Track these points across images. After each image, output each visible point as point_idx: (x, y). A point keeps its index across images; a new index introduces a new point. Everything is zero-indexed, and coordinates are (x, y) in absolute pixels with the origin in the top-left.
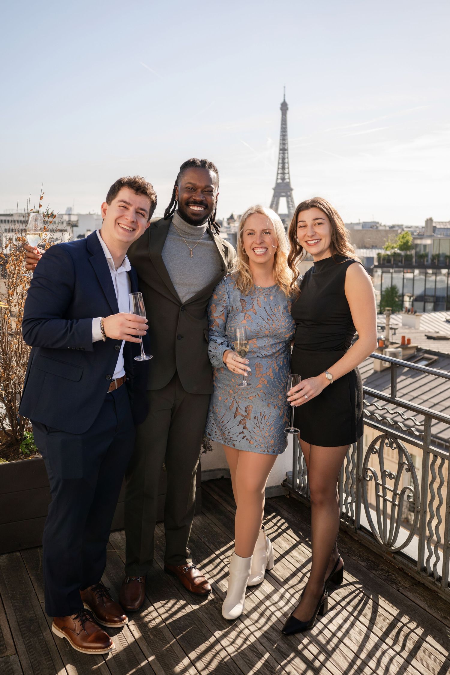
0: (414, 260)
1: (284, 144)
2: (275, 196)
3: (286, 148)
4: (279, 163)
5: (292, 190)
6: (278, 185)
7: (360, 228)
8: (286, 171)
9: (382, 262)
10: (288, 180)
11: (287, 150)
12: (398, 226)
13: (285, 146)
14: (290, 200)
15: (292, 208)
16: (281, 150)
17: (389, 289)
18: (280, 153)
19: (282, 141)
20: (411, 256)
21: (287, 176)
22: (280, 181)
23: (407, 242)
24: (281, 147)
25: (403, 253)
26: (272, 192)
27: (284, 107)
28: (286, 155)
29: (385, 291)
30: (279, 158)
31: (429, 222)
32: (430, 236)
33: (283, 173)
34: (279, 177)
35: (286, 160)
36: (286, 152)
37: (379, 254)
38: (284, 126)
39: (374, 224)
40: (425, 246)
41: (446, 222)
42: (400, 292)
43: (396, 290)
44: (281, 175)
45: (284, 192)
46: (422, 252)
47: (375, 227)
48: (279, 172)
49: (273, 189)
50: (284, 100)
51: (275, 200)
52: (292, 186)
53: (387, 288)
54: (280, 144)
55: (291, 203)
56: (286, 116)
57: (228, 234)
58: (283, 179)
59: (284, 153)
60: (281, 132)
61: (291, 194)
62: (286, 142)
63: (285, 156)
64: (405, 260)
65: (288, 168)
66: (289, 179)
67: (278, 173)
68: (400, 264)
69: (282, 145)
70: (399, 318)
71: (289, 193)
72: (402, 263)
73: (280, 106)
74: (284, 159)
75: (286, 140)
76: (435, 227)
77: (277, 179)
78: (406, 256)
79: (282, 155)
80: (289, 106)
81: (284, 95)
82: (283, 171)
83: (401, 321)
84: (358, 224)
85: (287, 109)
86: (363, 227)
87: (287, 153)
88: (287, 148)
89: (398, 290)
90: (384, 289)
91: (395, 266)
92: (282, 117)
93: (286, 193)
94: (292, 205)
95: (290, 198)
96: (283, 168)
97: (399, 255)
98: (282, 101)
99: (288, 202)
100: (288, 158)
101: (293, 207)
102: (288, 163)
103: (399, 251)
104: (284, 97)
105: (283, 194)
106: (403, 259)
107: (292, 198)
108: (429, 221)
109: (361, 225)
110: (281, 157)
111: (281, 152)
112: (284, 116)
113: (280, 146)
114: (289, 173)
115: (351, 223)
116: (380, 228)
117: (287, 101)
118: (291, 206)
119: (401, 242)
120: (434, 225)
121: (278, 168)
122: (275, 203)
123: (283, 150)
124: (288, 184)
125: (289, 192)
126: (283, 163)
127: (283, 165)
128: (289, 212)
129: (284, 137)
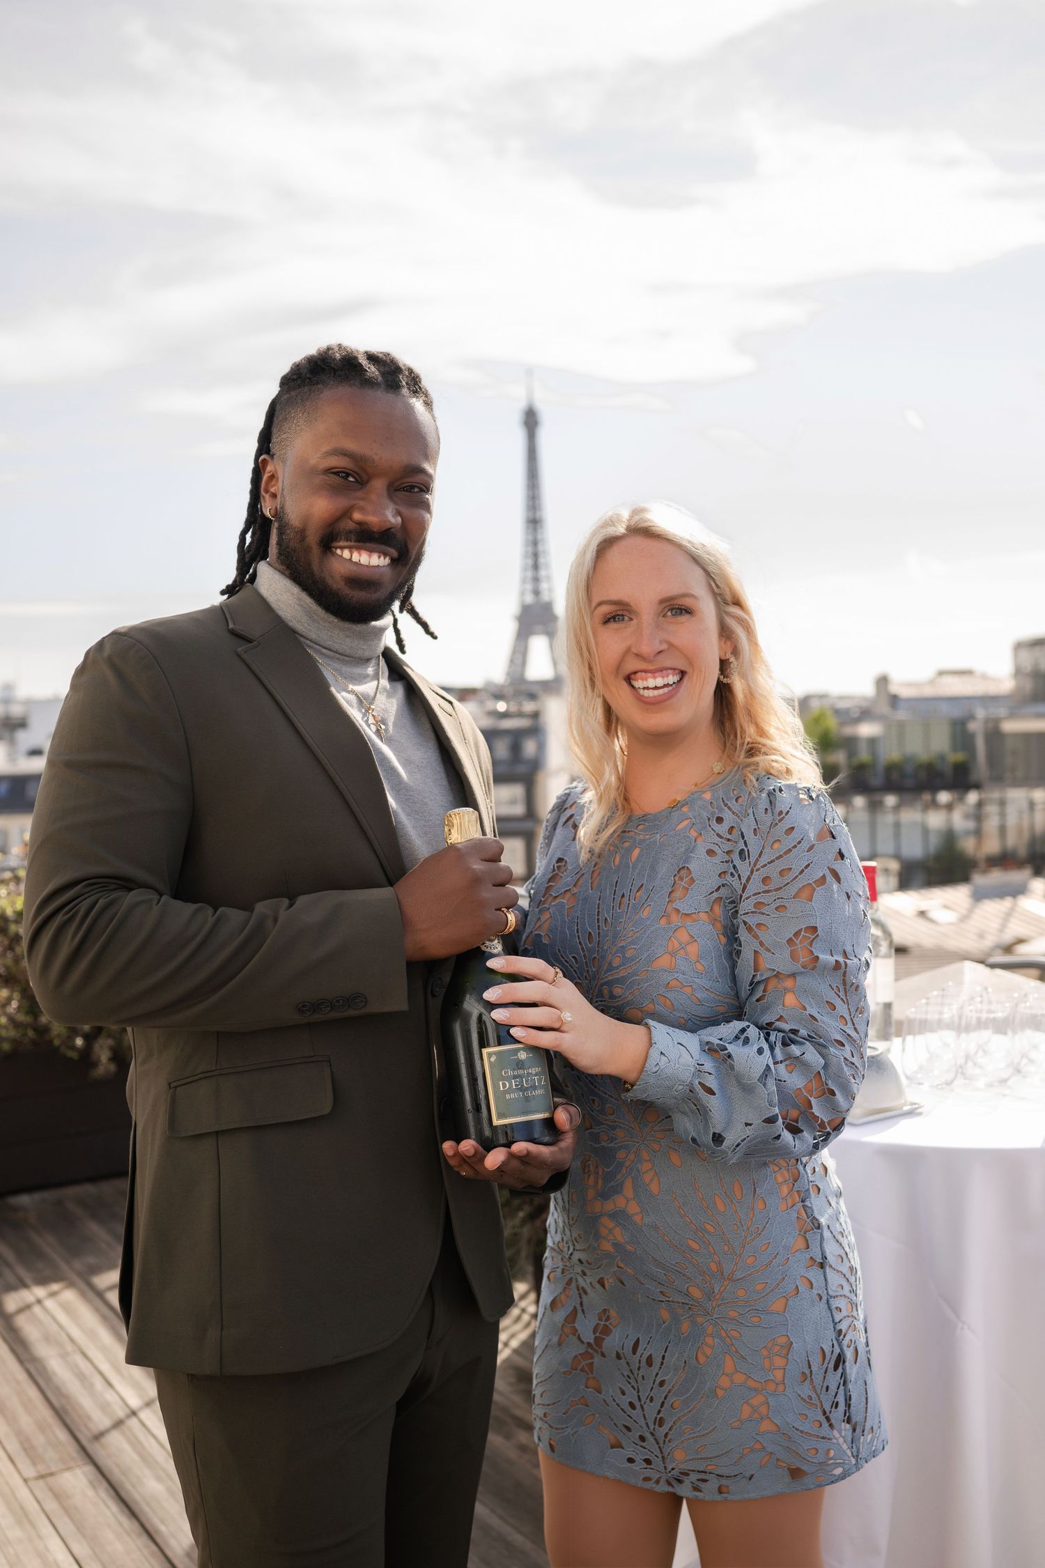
0: (844, 774)
1: (535, 508)
2: (518, 634)
3: (540, 516)
6: (525, 608)
8: (543, 573)
10: (546, 597)
11: (542, 522)
13: (537, 512)
16: (527, 522)
18: (525, 531)
19: (531, 500)
20: (835, 768)
21: (544, 586)
22: (529, 599)
23: (824, 732)
24: (529, 516)
26: (513, 624)
27: (531, 420)
28: (542, 534)
30: (525, 545)
31: (882, 683)
32: (880, 718)
33: (536, 580)
34: (527, 589)
35: (540, 548)
36: (541, 526)
40: (872, 741)
41: (922, 683)
44: (533, 584)
45: (539, 625)
46: (864, 756)
48: (529, 575)
49: (515, 618)
50: (530, 402)
51: (521, 643)
54: (526, 508)
56: (535, 440)
58: (537, 593)
59: (535, 531)
62: (539, 504)
63: (538, 537)
66: (550, 590)
67: (524, 579)
69: (530, 510)
71: (552, 626)
73: (520, 417)
74: (535, 543)
75: (538, 498)
76: (895, 696)
77: (523, 593)
79: (531, 534)
81: (530, 389)
82: (536, 574)
85: (537, 424)
87: (544, 529)
88: (544, 517)
92: (527, 442)
93: (546, 625)
95: (555, 637)
96: (536, 567)
99: (551, 648)
100: (544, 539)
104: (530, 397)
105: (539, 628)
108: (883, 681)
110: (528, 540)
111: (529, 527)
112: (531, 440)
113: (526, 513)
114: (549, 578)
117: (537, 406)
118: (558, 656)
120: (894, 689)
122: (519, 652)
123: (534, 522)
124: (549, 605)
125: (553, 623)
126: (536, 555)
127: (536, 558)
128: (556, 672)
129: (536, 492)
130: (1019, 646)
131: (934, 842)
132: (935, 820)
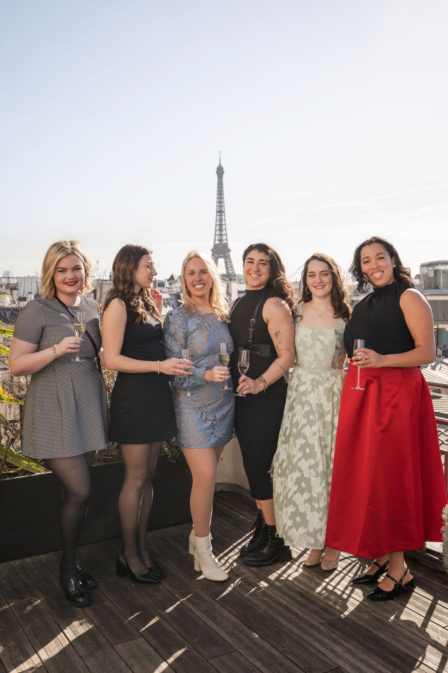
1: (221, 206)
3: (223, 210)
4: (216, 225)
5: (230, 251)
6: (215, 246)
8: (224, 233)
10: (226, 242)
11: (224, 212)
13: (222, 208)
14: (228, 261)
15: (230, 269)
16: (217, 212)
18: (217, 215)
19: (218, 203)
21: (224, 238)
22: (217, 242)
24: (218, 210)
27: (220, 171)
28: (223, 217)
30: (216, 220)
33: (221, 235)
34: (217, 239)
35: (223, 223)
36: (223, 214)
38: (220, 189)
44: (219, 237)
45: (221, 253)
48: (217, 234)
49: (211, 250)
50: (220, 164)
52: (230, 246)
54: (217, 206)
55: (229, 264)
56: (222, 180)
58: (221, 240)
59: (221, 216)
60: (218, 195)
62: (223, 205)
65: (225, 230)
66: (227, 240)
67: (215, 235)
71: (227, 254)
73: (216, 170)
74: (221, 220)
75: (223, 203)
77: (215, 240)
79: (219, 217)
81: (220, 159)
82: (221, 233)
85: (223, 173)
87: (224, 215)
88: (224, 210)
92: (218, 180)
93: (224, 254)
95: (228, 258)
96: (221, 230)
98: (218, 165)
99: (226, 263)
100: (225, 220)
101: (231, 267)
102: (225, 225)
104: (220, 161)
105: (221, 255)
107: (230, 259)
110: (218, 219)
112: (220, 180)
113: (217, 208)
114: (226, 235)
117: (222, 165)
118: (229, 266)
121: (216, 230)
123: (220, 212)
124: (226, 245)
125: (227, 253)
126: (221, 225)
127: (220, 226)
128: (227, 272)
129: (220, 200)
130: (423, 266)
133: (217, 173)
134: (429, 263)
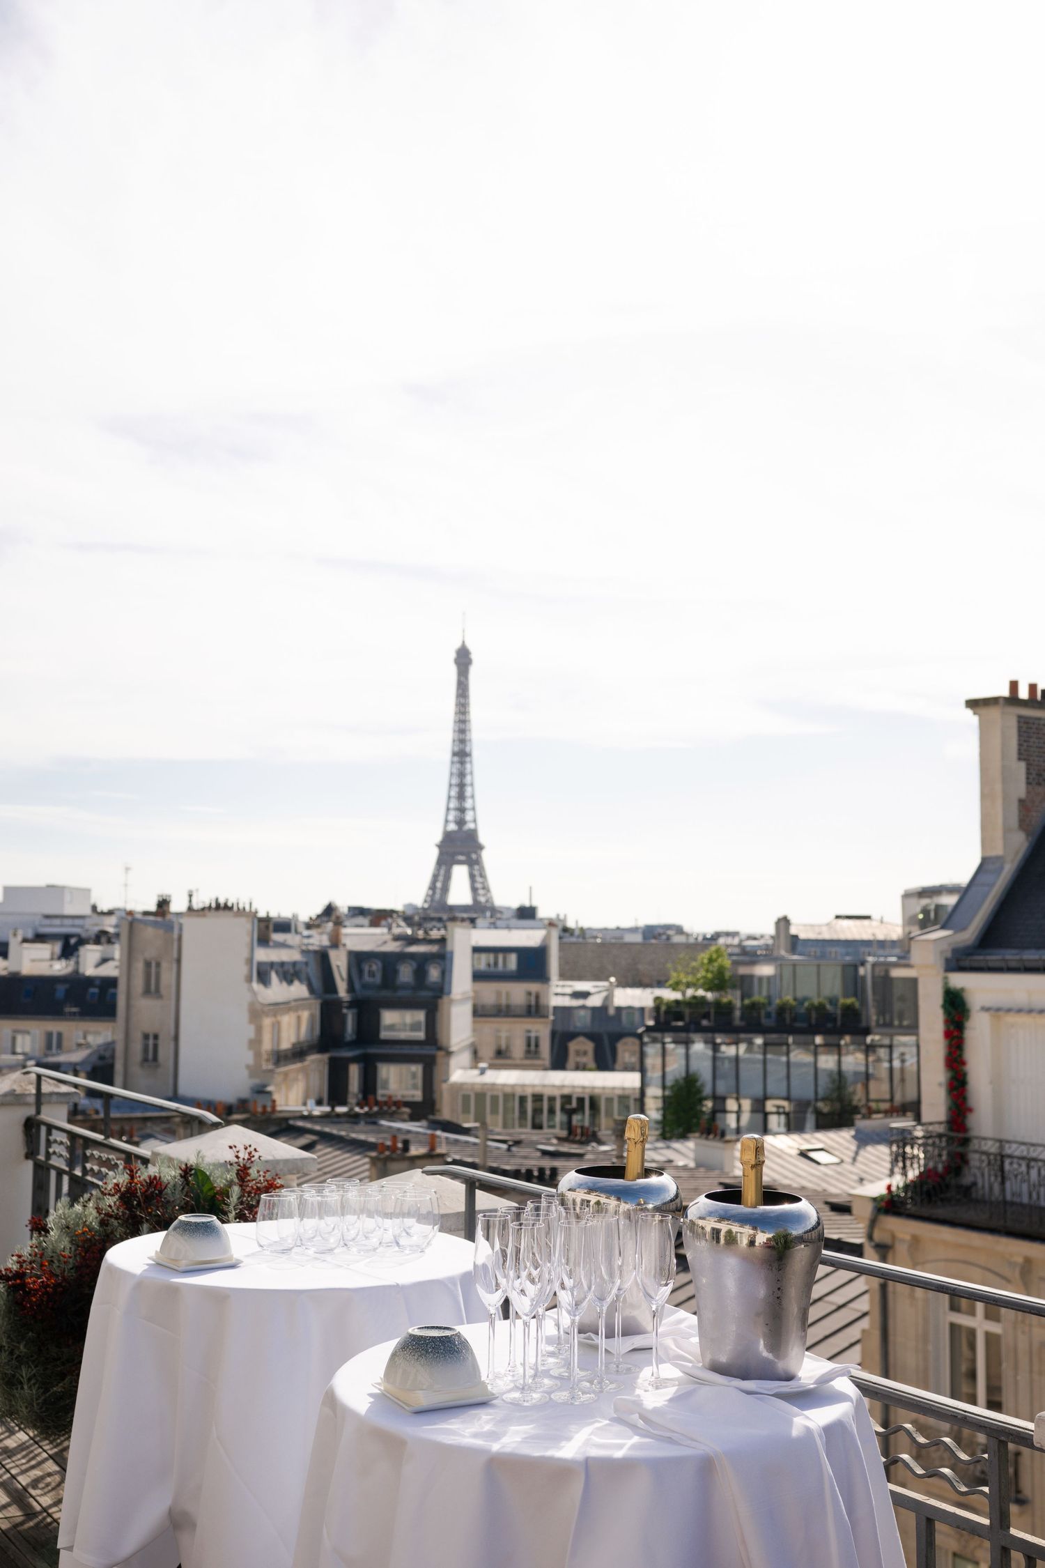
0: (737, 1013)
1: (463, 741)
2: (440, 863)
3: (468, 749)
4: (451, 785)
5: (481, 848)
6: (447, 835)
7: (638, 938)
8: (468, 804)
9: (662, 1019)
10: (471, 826)
11: (469, 755)
12: (728, 934)
13: (465, 746)
14: (476, 873)
15: (481, 892)
16: (454, 754)
17: (682, 1082)
18: (453, 763)
19: (457, 734)
20: (730, 1007)
21: (469, 816)
22: (452, 827)
23: (721, 971)
24: (456, 749)
25: (710, 996)
26: (435, 853)
27: (463, 659)
28: (468, 766)
29: (672, 1087)
30: (452, 774)
31: (782, 924)
32: (778, 960)
33: (462, 810)
34: (451, 817)
35: (468, 779)
36: (468, 759)
37: (658, 1000)
38: (462, 701)
39: (661, 931)
40: (762, 980)
41: (820, 926)
42: (707, 1090)
43: (698, 1084)
44: (457, 813)
45: (462, 854)
46: (759, 997)
47: (664, 937)
48: (452, 805)
49: (437, 845)
50: (464, 642)
51: (442, 872)
52: (483, 838)
53: (677, 1081)
54: (454, 741)
55: (479, 879)
56: (467, 678)
57: (304, 952)
58: (461, 822)
59: (462, 763)
60: (455, 713)
61: (479, 857)
62: (468, 738)
63: (465, 769)
64: (715, 1013)
65: (473, 797)
66: (475, 821)
67: (448, 809)
68: (705, 1023)
69: (457, 743)
70: (689, 1148)
71: (474, 856)
72: (710, 1021)
73: (453, 655)
74: (462, 775)
75: (467, 733)
76: (796, 937)
77: (447, 821)
78: (717, 1004)
79: (458, 766)
80: (473, 656)
81: (464, 631)
82: (460, 803)
83: (692, 1155)
84: (634, 930)
85: (469, 663)
86: (645, 938)
87: (471, 762)
88: (471, 750)
89: (703, 1085)
90: (669, 1083)
91: (692, 1026)
92: (459, 679)
93: (468, 855)
94: (483, 883)
95: (476, 867)
96: (461, 797)
97: (701, 1001)
98: (458, 645)
99: (472, 877)
100: (471, 773)
101: (484, 888)
102: (472, 785)
103: (701, 992)
104: (464, 637)
105: (461, 858)
106: (712, 1011)
107: (482, 870)
108: (784, 922)
109: (640, 930)
110: (455, 771)
111: (456, 759)
112: (462, 679)
113: (454, 745)
114: (473, 809)
115: (618, 928)
116: (678, 939)
118: (478, 885)
119: (707, 971)
120: (793, 931)
121: (449, 797)
122: (441, 878)
123: (461, 754)
124: (472, 835)
125: (475, 852)
126: (462, 786)
127: (461, 789)
128: (475, 900)
129: (462, 726)
130: (907, 896)
131: (823, 1082)
132: (827, 1062)
133: (457, 662)
134: (920, 890)
